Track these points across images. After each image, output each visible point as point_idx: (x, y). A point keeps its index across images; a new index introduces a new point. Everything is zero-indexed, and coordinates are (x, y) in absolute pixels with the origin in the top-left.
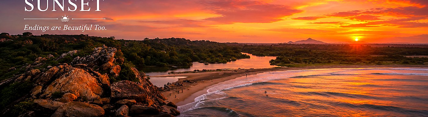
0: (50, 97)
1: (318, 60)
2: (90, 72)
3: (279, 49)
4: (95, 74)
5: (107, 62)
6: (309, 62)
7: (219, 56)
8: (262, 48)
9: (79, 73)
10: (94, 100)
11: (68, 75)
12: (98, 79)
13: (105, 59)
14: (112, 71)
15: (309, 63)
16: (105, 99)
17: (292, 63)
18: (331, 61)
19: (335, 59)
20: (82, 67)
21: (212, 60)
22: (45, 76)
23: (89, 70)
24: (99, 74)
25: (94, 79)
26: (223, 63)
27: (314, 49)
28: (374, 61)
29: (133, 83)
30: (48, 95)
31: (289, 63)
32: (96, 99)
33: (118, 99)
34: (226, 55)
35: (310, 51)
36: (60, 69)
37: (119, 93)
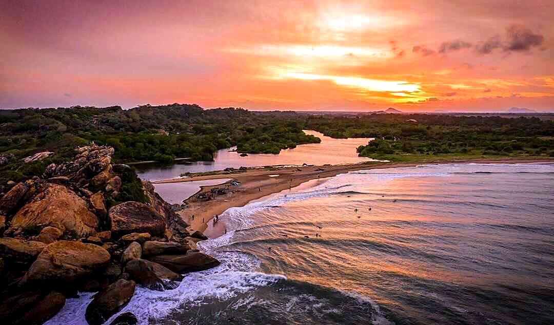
0: (19, 234)
1: (444, 147)
2: (76, 190)
3: (372, 125)
4: (83, 194)
5: (100, 172)
6: (427, 151)
7: (264, 140)
8: (340, 122)
9: (59, 193)
10: (87, 236)
11: (44, 197)
12: (88, 201)
13: (98, 167)
14: (108, 187)
15: (428, 154)
16: (104, 234)
17: (397, 154)
18: (468, 148)
19: (473, 145)
20: (62, 182)
21: (253, 148)
22: (8, 200)
23: (74, 186)
24: (90, 193)
25: (83, 201)
26: (273, 153)
27: (436, 123)
28: (545, 149)
29: (143, 205)
30: (17, 230)
31: (392, 153)
32: (90, 234)
33: (123, 232)
34: (278, 137)
35: (428, 128)
36: (30, 187)
37: (123, 222)
